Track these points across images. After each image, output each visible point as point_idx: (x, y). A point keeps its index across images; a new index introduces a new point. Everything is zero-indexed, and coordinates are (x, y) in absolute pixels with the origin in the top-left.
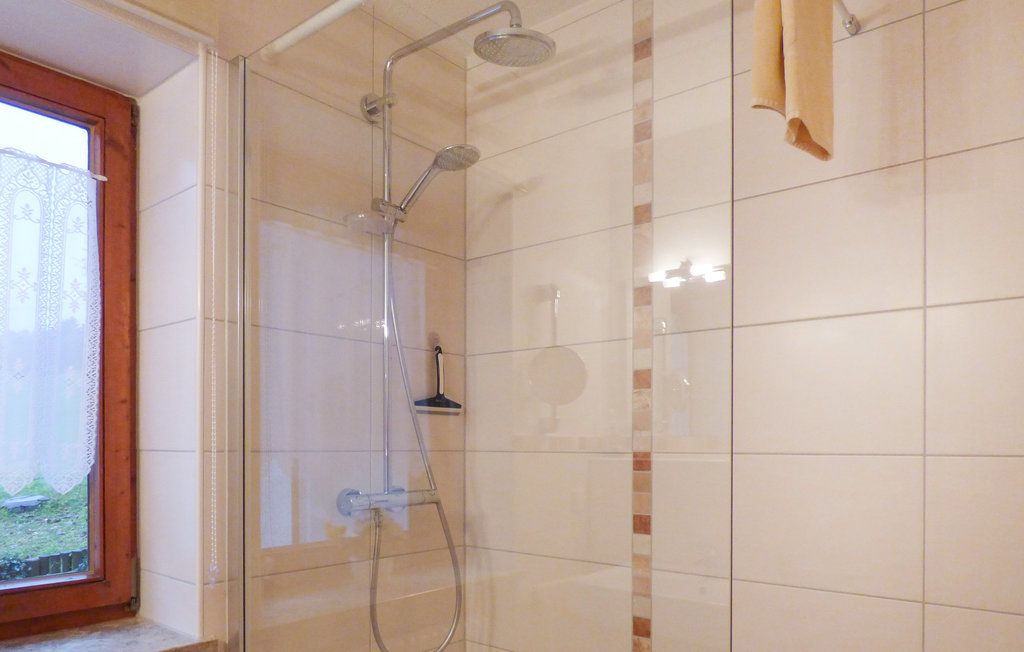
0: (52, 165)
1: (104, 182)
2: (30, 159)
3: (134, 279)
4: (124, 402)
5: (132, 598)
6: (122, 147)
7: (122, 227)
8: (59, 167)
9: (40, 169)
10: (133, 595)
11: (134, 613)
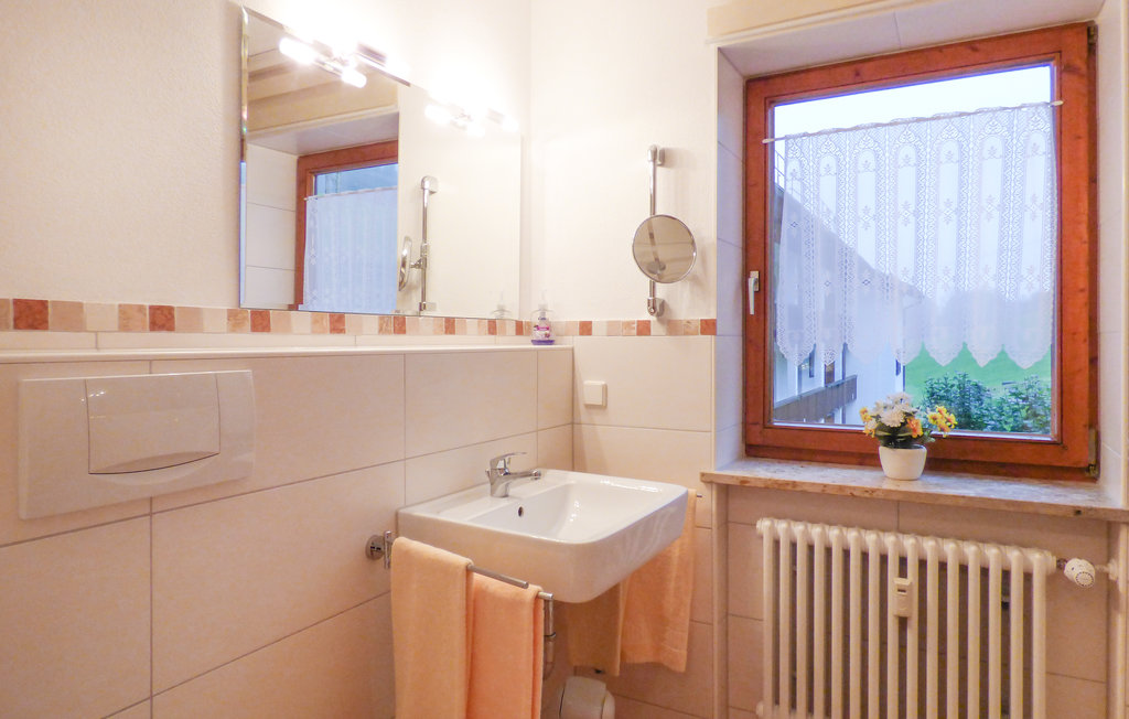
0: (1014, 108)
1: (1061, 106)
2: (994, 111)
3: (1094, 181)
4: (1082, 291)
5: (1090, 465)
6: (1079, 69)
7: (1079, 138)
8: (1020, 108)
9: (1003, 116)
10: (1093, 462)
11: (1095, 479)
